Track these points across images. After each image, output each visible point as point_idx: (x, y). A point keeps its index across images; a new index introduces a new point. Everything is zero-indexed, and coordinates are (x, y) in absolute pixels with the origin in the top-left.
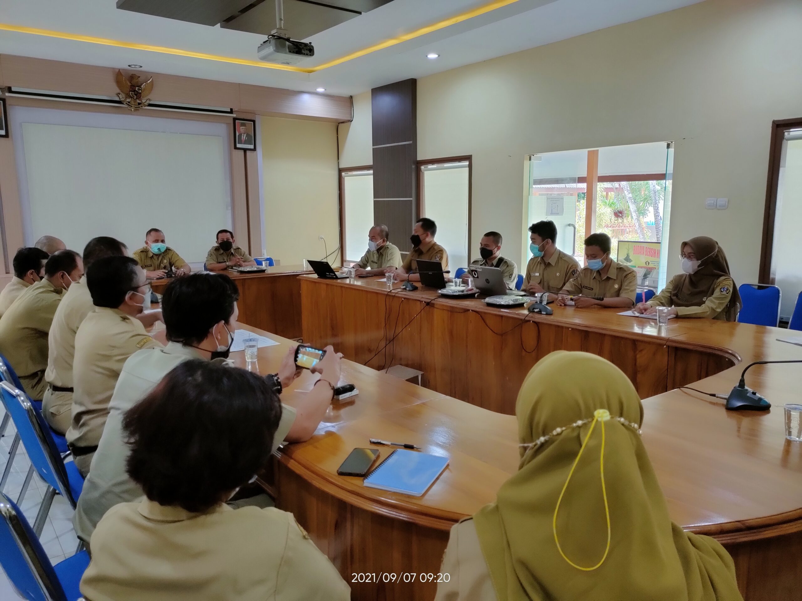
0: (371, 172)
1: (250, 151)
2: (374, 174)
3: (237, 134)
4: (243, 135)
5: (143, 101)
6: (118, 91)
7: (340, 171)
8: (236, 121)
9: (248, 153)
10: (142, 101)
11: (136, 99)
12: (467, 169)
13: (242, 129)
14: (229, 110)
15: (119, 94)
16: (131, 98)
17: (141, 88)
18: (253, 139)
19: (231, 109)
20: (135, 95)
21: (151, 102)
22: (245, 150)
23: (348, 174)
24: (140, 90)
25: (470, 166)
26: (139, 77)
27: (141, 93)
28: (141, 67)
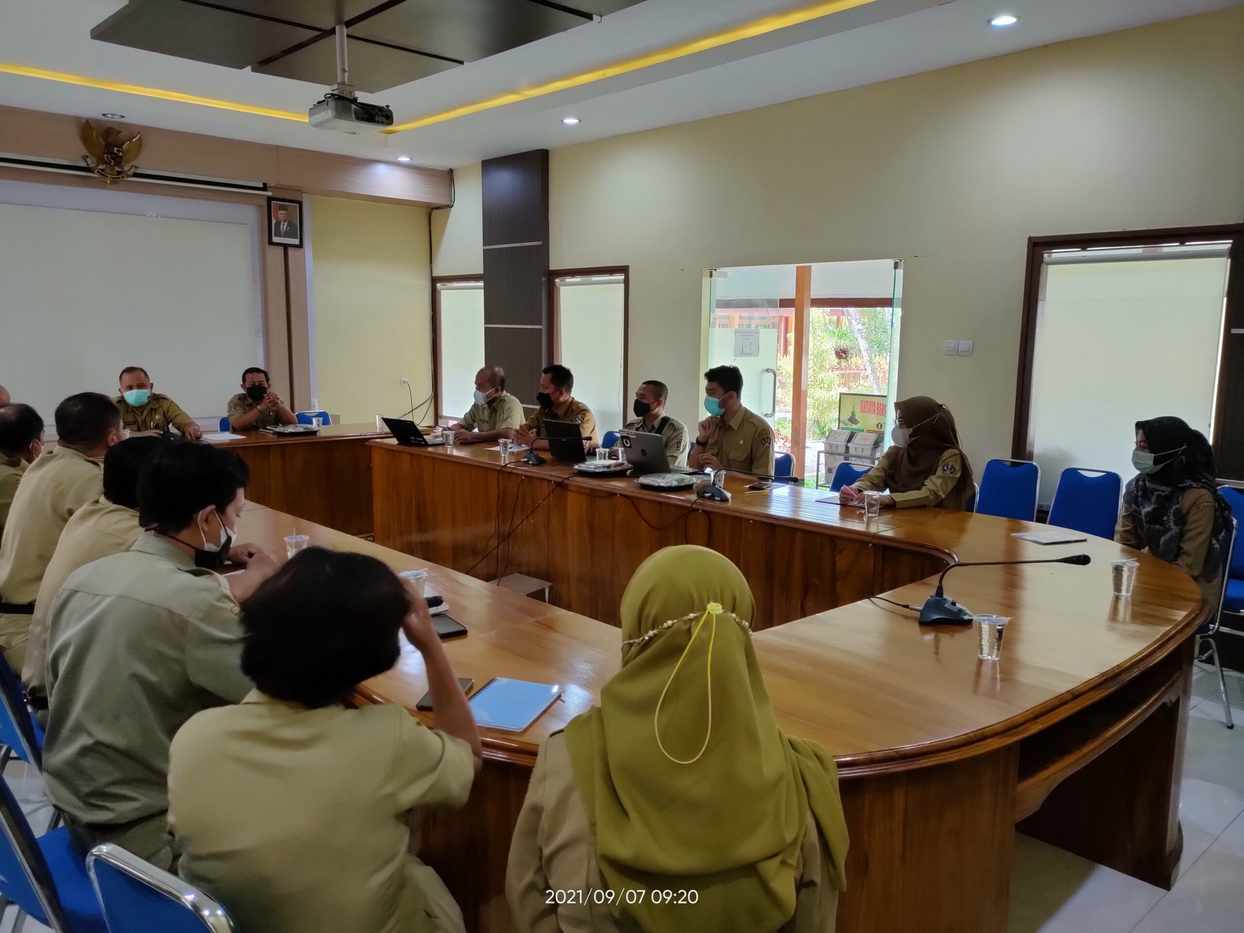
0: (481, 284)
1: (293, 248)
2: (485, 288)
3: (274, 222)
4: (282, 223)
5: (126, 169)
6: (86, 153)
7: (434, 281)
8: (273, 202)
9: (291, 251)
10: (122, 168)
11: (114, 165)
12: (622, 286)
13: (281, 214)
14: (261, 186)
15: (87, 157)
16: (106, 163)
17: (122, 150)
18: (298, 230)
19: (265, 184)
20: (113, 159)
21: (139, 171)
22: (286, 247)
23: (445, 285)
24: (121, 152)
25: (626, 282)
26: (119, 132)
27: (121, 157)
28: (123, 117)
